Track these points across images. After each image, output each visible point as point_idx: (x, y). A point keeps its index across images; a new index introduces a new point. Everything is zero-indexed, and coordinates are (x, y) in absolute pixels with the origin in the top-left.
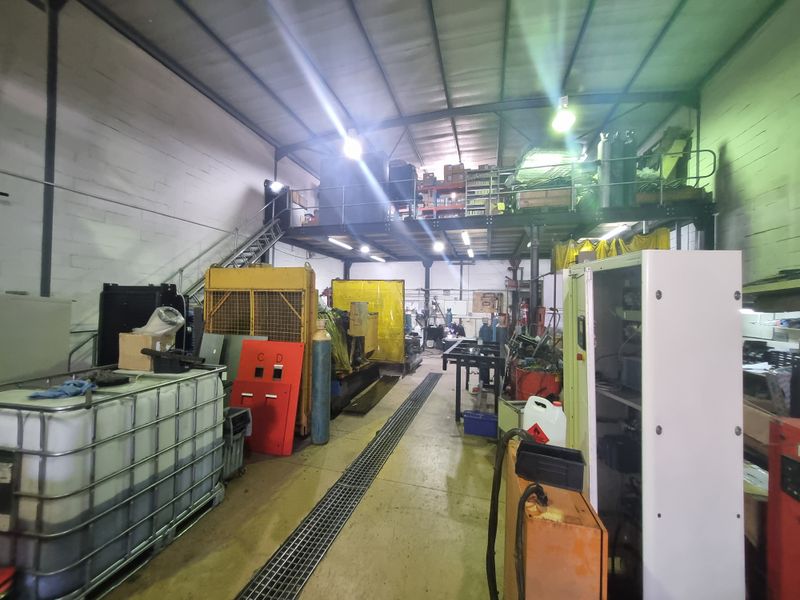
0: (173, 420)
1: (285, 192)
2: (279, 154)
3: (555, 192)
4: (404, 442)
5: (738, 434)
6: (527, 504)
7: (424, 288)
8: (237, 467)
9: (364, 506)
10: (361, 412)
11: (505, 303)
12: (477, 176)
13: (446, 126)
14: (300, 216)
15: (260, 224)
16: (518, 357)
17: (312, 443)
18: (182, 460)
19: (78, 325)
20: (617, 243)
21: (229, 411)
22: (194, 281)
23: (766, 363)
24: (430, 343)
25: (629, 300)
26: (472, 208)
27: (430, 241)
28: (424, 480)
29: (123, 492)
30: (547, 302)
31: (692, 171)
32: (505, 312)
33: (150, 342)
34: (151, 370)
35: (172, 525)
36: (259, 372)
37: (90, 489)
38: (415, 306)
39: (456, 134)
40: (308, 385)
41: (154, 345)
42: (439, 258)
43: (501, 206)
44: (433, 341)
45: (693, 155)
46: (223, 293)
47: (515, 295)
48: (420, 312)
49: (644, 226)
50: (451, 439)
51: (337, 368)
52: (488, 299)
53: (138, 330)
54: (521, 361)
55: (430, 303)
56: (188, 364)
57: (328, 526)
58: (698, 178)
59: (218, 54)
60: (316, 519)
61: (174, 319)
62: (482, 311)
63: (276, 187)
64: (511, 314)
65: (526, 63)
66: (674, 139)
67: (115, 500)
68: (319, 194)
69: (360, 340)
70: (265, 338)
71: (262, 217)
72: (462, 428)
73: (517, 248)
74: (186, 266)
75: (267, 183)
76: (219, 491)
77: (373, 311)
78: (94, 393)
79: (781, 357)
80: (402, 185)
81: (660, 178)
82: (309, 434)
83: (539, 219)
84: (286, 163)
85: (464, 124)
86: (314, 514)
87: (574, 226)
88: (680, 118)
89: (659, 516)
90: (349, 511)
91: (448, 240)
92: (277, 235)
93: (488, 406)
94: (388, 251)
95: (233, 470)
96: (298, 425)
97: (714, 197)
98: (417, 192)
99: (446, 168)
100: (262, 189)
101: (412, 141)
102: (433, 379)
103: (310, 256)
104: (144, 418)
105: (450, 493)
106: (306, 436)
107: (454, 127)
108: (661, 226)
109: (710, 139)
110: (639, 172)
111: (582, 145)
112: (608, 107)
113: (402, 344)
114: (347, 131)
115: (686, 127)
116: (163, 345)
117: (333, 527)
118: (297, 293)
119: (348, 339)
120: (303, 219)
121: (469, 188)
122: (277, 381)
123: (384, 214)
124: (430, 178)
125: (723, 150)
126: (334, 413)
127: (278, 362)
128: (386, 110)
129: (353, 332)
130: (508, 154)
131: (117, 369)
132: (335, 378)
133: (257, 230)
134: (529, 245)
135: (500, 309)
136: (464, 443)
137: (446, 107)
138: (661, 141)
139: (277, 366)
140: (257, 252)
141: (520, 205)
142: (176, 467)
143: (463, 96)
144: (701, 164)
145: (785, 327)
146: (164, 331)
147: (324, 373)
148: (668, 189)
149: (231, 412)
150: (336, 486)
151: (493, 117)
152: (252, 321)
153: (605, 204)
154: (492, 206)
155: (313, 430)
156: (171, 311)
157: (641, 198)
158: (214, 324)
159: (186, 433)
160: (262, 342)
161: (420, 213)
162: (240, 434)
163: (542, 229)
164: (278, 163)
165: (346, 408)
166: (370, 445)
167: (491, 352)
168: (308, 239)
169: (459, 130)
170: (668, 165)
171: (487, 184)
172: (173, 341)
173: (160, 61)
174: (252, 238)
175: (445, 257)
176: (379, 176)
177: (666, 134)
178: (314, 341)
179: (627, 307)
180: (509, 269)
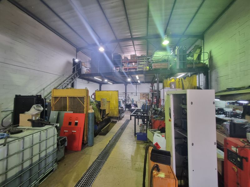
0: (38, 144)
1: (80, 62)
2: (78, 50)
3: (164, 64)
4: (118, 144)
5: (215, 144)
6: (154, 171)
7: (125, 92)
8: (62, 156)
9: (105, 168)
10: (104, 134)
11: (150, 97)
12: (140, 58)
13: (131, 43)
14: (85, 70)
15: (71, 73)
16: (153, 115)
17: (88, 146)
18: (42, 157)
19: (6, 108)
20: (182, 79)
21: (59, 138)
22: (49, 92)
23: (224, 115)
24: (127, 109)
25: (184, 102)
26: (139, 68)
27: (127, 78)
28: (124, 157)
29: (19, 172)
30: (162, 97)
31: (202, 58)
32: (149, 99)
33: (31, 117)
34: (31, 126)
35: (38, 180)
36: (70, 123)
37: (6, 173)
38: (122, 98)
39: (134, 45)
40: (87, 127)
41: (32, 118)
42: (129, 83)
43: (148, 68)
44: (128, 109)
45: (203, 54)
46: (58, 97)
47: (153, 94)
48: (124, 100)
49: (189, 74)
50: (133, 142)
51: (97, 120)
52: (144, 95)
53: (26, 112)
54: (154, 116)
55: (127, 97)
56: (44, 124)
57: (92, 176)
58: (204, 60)
59: (56, 18)
60: (88, 173)
61: (39, 109)
62: (143, 99)
63: (77, 60)
64: (151, 100)
65: (154, 25)
66: (197, 48)
67: (16, 175)
68: (91, 63)
69: (104, 110)
70: (73, 112)
71: (72, 70)
72: (136, 138)
73: (153, 80)
74: (46, 87)
75: (74, 60)
76: (55, 166)
77: (108, 101)
78: (9, 137)
79: (228, 113)
80: (117, 61)
81: (193, 60)
82: (87, 143)
83: (159, 72)
84: (80, 53)
85: (136, 42)
86: (88, 171)
87: (169, 74)
88: (198, 43)
89: (193, 171)
90: (99, 170)
91: (132, 78)
92: (77, 76)
93: (144, 130)
94: (113, 81)
95: (61, 158)
96: (83, 140)
97: (208, 66)
98: (122, 63)
99: (131, 55)
100: (72, 62)
101: (120, 47)
102: (128, 121)
103: (88, 83)
104: (27, 145)
105: (132, 161)
106: (86, 144)
107: (133, 43)
108: (194, 74)
109: (207, 49)
110: (187, 58)
111: (171, 50)
112: (178, 39)
113: (118, 111)
114: (100, 44)
115: (200, 45)
116: (36, 118)
117: (94, 176)
118: (83, 97)
119: (100, 111)
120: (86, 71)
121: (138, 62)
122: (76, 126)
123: (112, 70)
124: (126, 58)
125: (210, 52)
126: (95, 135)
127: (76, 120)
128: (112, 38)
129: (102, 108)
130: (150, 51)
131: (19, 126)
132: (96, 123)
133: (70, 75)
134: (156, 80)
135: (148, 98)
136: (137, 143)
137: (131, 37)
138: (193, 49)
139: (76, 121)
140: (70, 82)
141: (153, 68)
142: (39, 160)
143: (136, 34)
144: (205, 56)
145: (228, 104)
146: (36, 113)
147: (92, 123)
148: (196, 63)
149: (60, 138)
150: (96, 161)
151: (145, 40)
152: (68, 107)
153: (178, 67)
154: (145, 67)
155: (88, 142)
156: (39, 106)
157: (188, 66)
158: (55, 108)
159: (43, 148)
160: (71, 113)
161: (123, 69)
162: (63, 146)
163: (160, 75)
164: (77, 53)
165: (100, 133)
166: (107, 146)
167: (145, 114)
168: (88, 78)
169: (135, 44)
170: (196, 56)
171: (143, 60)
172: (39, 116)
173: (36, 20)
174: (69, 77)
175: (131, 83)
176: (110, 58)
177: (195, 47)
178: (88, 113)
179: (183, 104)
180: (151, 86)
